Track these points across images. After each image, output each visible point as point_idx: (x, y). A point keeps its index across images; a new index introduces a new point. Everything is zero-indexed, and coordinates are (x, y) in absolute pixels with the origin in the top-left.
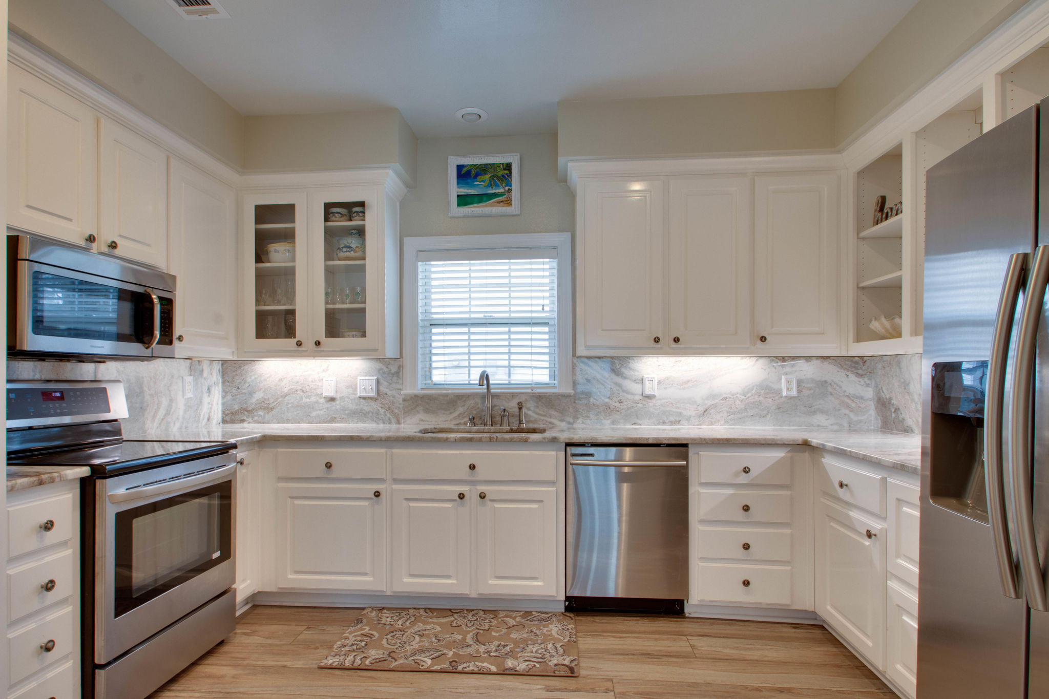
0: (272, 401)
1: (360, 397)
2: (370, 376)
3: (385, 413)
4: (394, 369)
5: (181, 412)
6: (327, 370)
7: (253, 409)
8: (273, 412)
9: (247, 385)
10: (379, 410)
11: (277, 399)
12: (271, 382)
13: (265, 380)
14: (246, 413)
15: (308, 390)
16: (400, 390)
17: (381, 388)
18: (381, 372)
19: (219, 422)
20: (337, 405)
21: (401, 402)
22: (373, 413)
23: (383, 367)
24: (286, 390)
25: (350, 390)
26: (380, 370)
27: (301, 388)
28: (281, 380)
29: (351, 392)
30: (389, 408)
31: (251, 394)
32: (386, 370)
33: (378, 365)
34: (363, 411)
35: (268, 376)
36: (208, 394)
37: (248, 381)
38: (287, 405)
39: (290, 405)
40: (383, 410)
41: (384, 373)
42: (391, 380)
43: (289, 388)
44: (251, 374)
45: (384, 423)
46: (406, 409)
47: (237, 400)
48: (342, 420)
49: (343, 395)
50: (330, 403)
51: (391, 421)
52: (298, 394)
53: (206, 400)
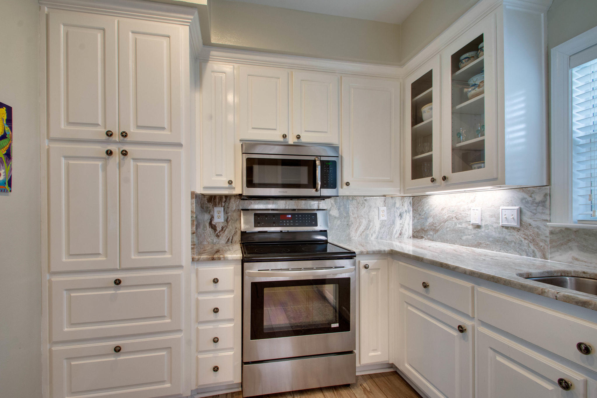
0: (437, 224)
1: (503, 227)
2: (512, 206)
3: (529, 245)
4: (538, 198)
5: (377, 228)
6: (474, 201)
7: (427, 230)
8: (438, 233)
9: (424, 212)
10: (522, 241)
11: (441, 223)
12: (437, 211)
13: (434, 209)
14: (424, 232)
15: (460, 218)
16: (547, 221)
17: (526, 219)
18: (524, 201)
19: (410, 236)
20: (482, 232)
21: (548, 234)
22: (515, 243)
23: (526, 196)
24: (446, 217)
25: (494, 219)
26: (522, 199)
27: (455, 216)
28: (442, 209)
29: (495, 221)
30: (533, 240)
31: (426, 219)
32: (530, 199)
33: (521, 195)
34: (506, 240)
35: (435, 206)
36: (400, 218)
37: (425, 210)
38: (446, 229)
39: (448, 229)
40: (527, 242)
41: (527, 202)
42: (536, 210)
43: (447, 215)
44: (426, 205)
45: (527, 255)
46: (554, 244)
47: (419, 223)
48: (487, 247)
49: (487, 223)
50: (477, 229)
51: (535, 254)
52: (453, 220)
53: (398, 222)
